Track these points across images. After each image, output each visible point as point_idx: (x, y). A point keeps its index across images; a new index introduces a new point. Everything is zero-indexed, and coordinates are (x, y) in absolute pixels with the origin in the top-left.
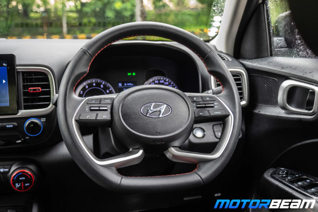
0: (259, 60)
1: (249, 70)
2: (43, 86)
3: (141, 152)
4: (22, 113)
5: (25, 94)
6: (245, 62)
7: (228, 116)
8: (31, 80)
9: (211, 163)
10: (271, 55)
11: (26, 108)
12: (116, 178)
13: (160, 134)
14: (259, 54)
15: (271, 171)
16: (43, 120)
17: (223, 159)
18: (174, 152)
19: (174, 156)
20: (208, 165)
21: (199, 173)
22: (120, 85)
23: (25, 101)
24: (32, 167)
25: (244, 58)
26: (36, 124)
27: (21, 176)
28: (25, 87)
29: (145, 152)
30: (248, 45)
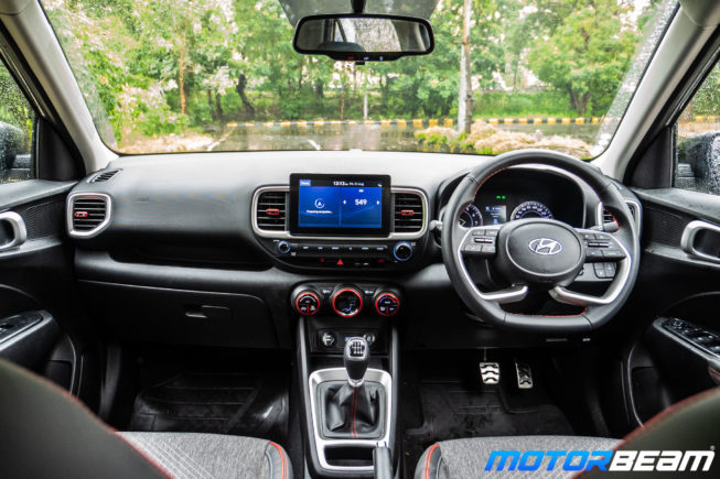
0: (658, 190)
1: (644, 202)
2: (415, 210)
3: (525, 289)
4: (393, 235)
5: (397, 216)
6: (638, 192)
7: (623, 258)
8: (402, 203)
9: (601, 308)
10: (673, 186)
11: (397, 230)
12: (499, 314)
13: (548, 272)
14: (657, 183)
15: (662, 320)
16: (414, 244)
17: (615, 305)
18: (560, 291)
19: (559, 296)
20: (598, 310)
21: (588, 317)
22: (487, 208)
23: (397, 223)
24: (396, 291)
25: (638, 187)
26: (405, 247)
27: (386, 300)
28: (397, 209)
29: (529, 290)
30: (643, 172)
